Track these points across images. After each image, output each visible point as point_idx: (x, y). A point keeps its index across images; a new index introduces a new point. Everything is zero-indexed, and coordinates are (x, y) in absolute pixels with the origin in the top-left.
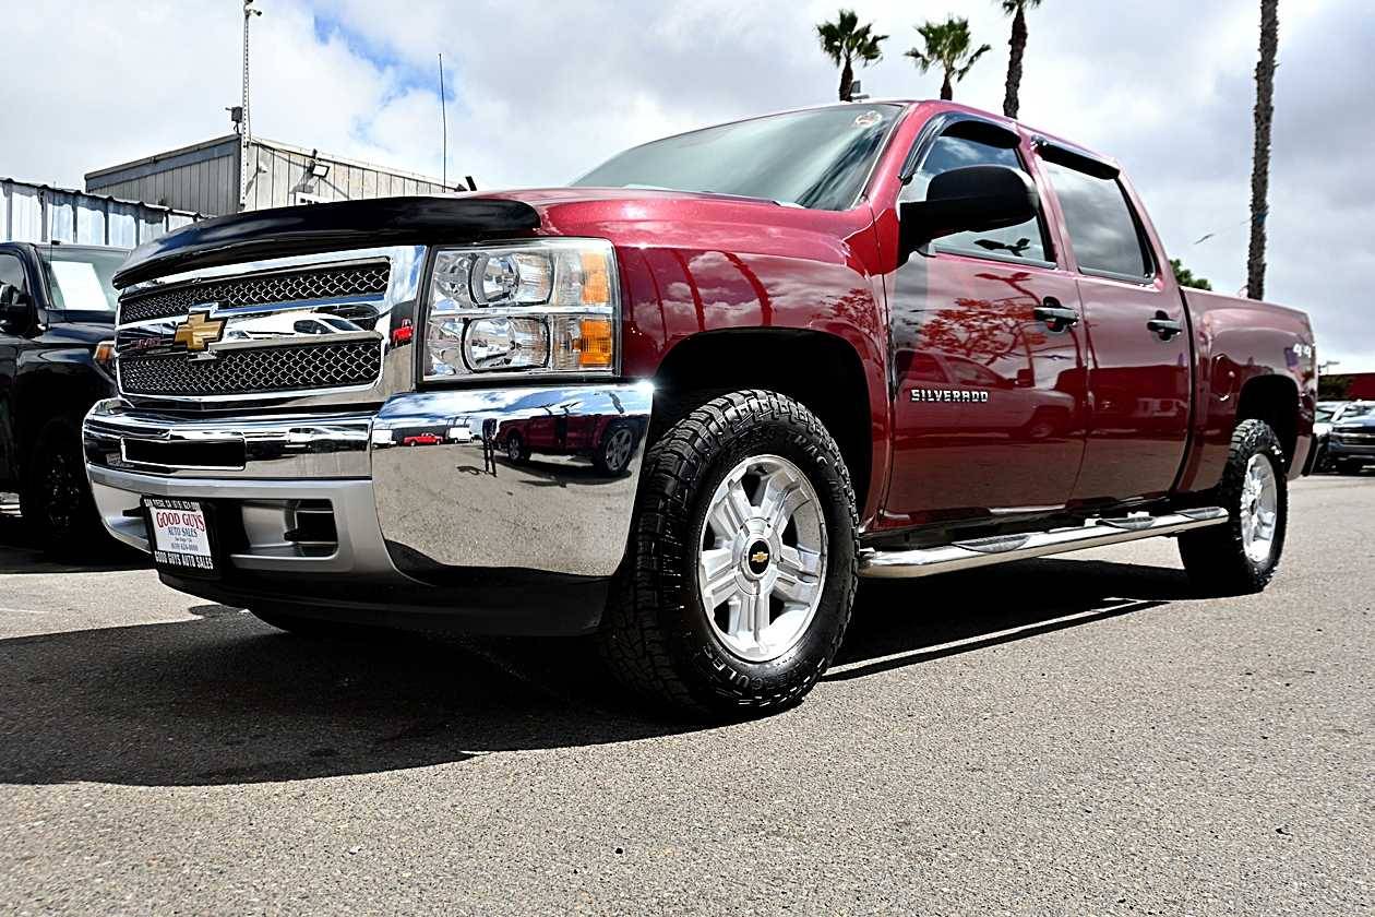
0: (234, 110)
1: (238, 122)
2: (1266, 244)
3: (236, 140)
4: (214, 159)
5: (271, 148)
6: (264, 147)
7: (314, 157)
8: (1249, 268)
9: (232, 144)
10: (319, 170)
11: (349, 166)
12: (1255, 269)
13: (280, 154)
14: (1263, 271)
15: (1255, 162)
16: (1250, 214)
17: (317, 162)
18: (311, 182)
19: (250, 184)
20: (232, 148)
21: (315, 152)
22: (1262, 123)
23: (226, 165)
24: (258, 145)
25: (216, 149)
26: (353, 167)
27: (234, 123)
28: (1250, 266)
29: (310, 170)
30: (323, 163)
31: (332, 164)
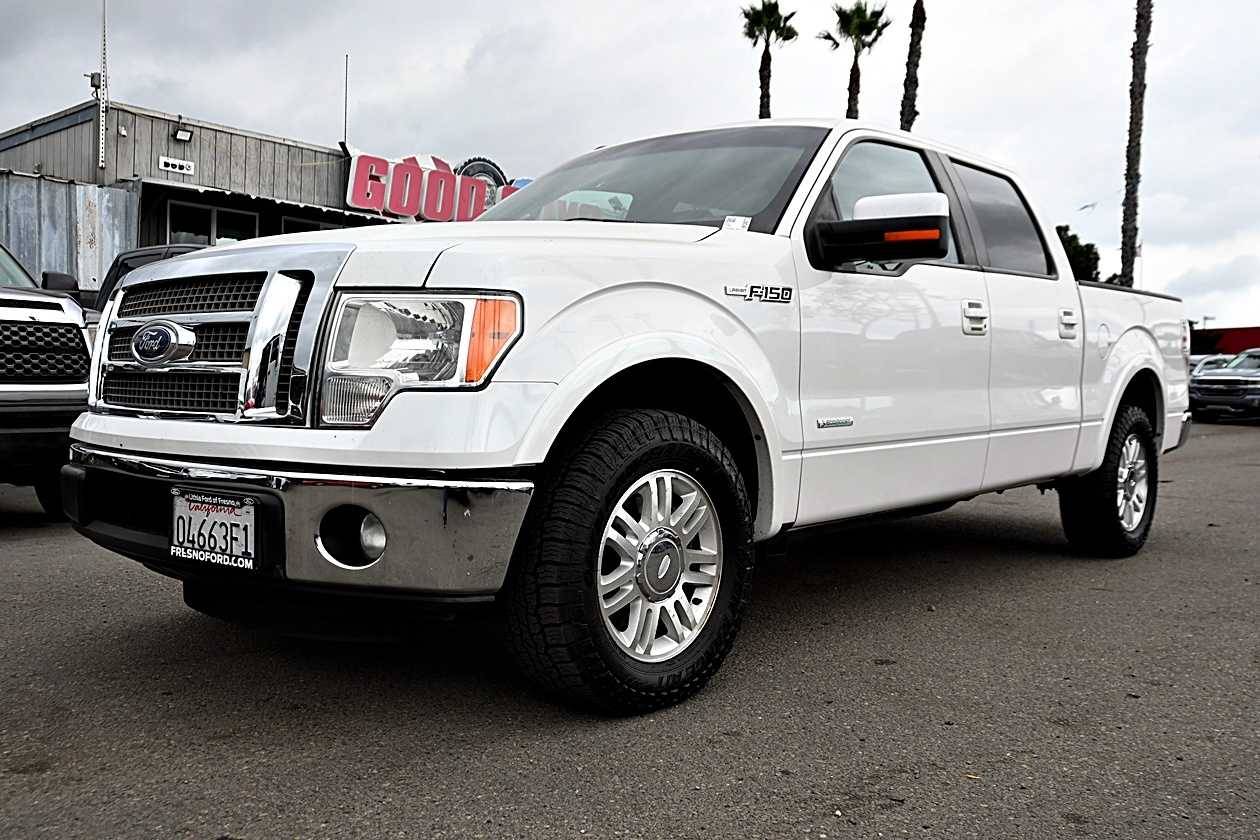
0: (93, 76)
1: (97, 88)
2: (1139, 210)
4: (78, 124)
5: (132, 113)
6: (124, 111)
7: (178, 123)
8: (1123, 232)
9: (91, 109)
10: (181, 135)
11: (216, 130)
12: (1129, 233)
13: (142, 119)
14: (1136, 234)
15: (1130, 135)
16: (1125, 183)
17: (181, 127)
18: (176, 146)
19: (109, 147)
20: (91, 113)
21: (180, 117)
22: (1136, 99)
23: (88, 128)
24: (118, 110)
25: (79, 115)
27: (94, 89)
28: (1124, 230)
29: (174, 134)
30: (188, 128)
31: (198, 129)
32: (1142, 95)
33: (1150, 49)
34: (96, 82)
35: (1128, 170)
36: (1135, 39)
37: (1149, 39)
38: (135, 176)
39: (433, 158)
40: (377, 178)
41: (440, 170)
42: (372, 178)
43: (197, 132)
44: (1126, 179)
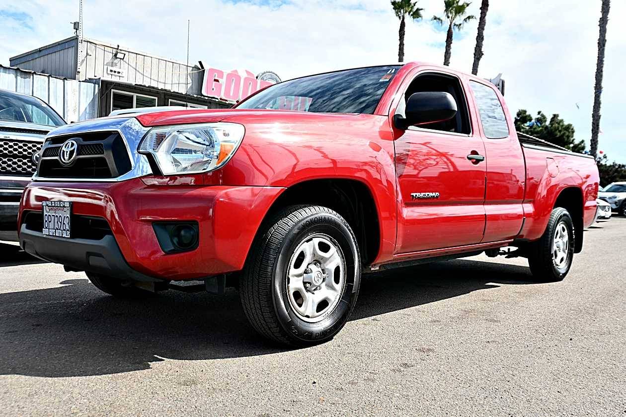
0: (75, 24)
1: (77, 30)
2: (601, 106)
3: (75, 39)
4: (66, 49)
5: (95, 44)
6: (90, 42)
7: (118, 49)
8: (593, 117)
9: (74, 41)
10: (119, 55)
11: (137, 54)
12: (596, 117)
13: (100, 47)
14: (600, 118)
15: (597, 66)
16: (594, 91)
17: (119, 51)
18: (116, 61)
19: (83, 61)
20: (74, 43)
21: (118, 46)
22: (601, 47)
23: (71, 51)
24: (87, 42)
25: (67, 44)
26: (139, 54)
27: (75, 30)
28: (593, 116)
29: (116, 55)
30: (122, 52)
31: (128, 53)
32: (604, 45)
33: (608, 22)
34: (76, 26)
35: (596, 85)
36: (601, 16)
37: (608, 16)
38: (95, 76)
39: (246, 71)
40: (217, 81)
41: (250, 77)
42: (216, 80)
43: (127, 53)
44: (595, 89)
